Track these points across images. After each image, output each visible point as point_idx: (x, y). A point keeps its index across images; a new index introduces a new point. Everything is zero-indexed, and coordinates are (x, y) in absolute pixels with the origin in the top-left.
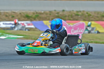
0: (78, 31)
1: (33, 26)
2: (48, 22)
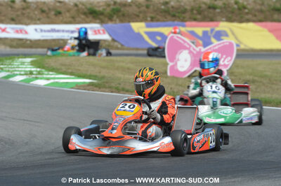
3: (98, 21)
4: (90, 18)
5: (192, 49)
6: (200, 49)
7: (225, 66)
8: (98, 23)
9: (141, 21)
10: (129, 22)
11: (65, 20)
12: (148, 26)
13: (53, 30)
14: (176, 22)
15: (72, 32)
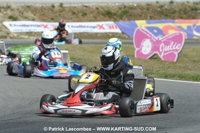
0: (172, 47)
3: (112, 19)
4: (107, 18)
5: (152, 38)
6: (158, 38)
7: (176, 50)
8: (113, 21)
9: (143, 19)
10: (135, 20)
11: (89, 19)
12: (148, 23)
13: (81, 26)
14: (168, 20)
15: (94, 27)
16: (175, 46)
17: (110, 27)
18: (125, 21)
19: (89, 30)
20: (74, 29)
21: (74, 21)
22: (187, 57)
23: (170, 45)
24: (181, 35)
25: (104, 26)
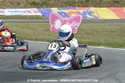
0: (74, 25)
1: (40, 14)
2: (56, 9)
4: (33, 6)
5: (61, 19)
6: (65, 19)
7: (76, 26)
8: (37, 8)
10: (50, 7)
11: (22, 7)
13: (16, 11)
14: (71, 8)
15: (25, 12)
16: (75, 24)
17: (35, 12)
18: (44, 8)
19: (22, 14)
20: (12, 13)
21: (12, 8)
22: (83, 31)
23: (72, 23)
24: (79, 17)
25: (31, 11)
